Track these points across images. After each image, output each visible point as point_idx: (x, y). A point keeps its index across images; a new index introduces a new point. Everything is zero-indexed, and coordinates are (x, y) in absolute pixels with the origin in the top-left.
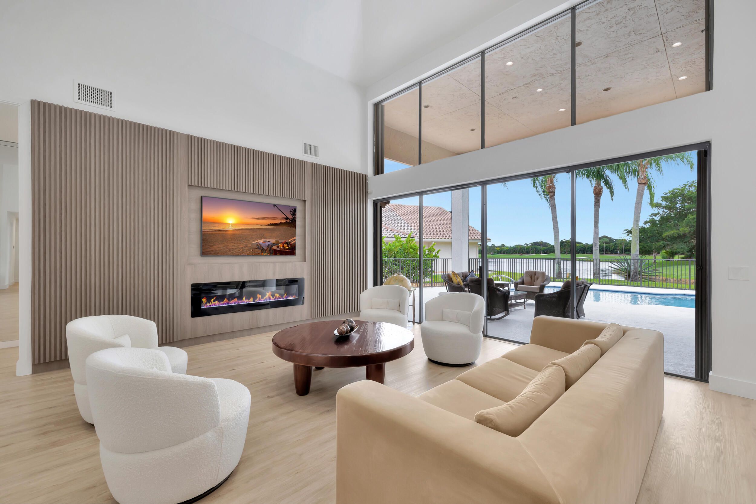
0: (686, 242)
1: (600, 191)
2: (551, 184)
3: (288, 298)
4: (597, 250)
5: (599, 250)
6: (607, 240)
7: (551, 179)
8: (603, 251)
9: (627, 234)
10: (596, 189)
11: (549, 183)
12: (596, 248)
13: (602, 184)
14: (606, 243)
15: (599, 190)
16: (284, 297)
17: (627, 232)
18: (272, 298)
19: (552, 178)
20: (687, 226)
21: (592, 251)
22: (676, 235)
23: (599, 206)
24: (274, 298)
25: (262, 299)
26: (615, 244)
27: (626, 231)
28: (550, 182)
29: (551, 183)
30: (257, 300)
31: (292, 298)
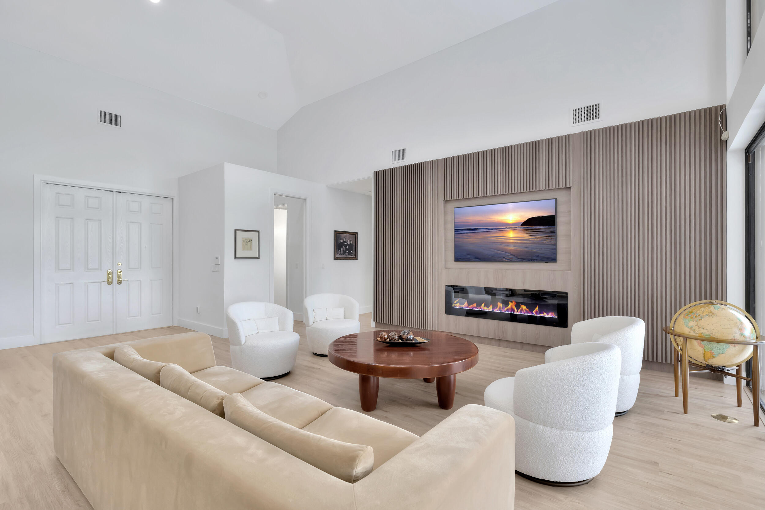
3: (542, 315)
16: (534, 312)
18: (516, 310)
24: (519, 310)
25: (503, 309)
30: (497, 309)
31: (546, 316)
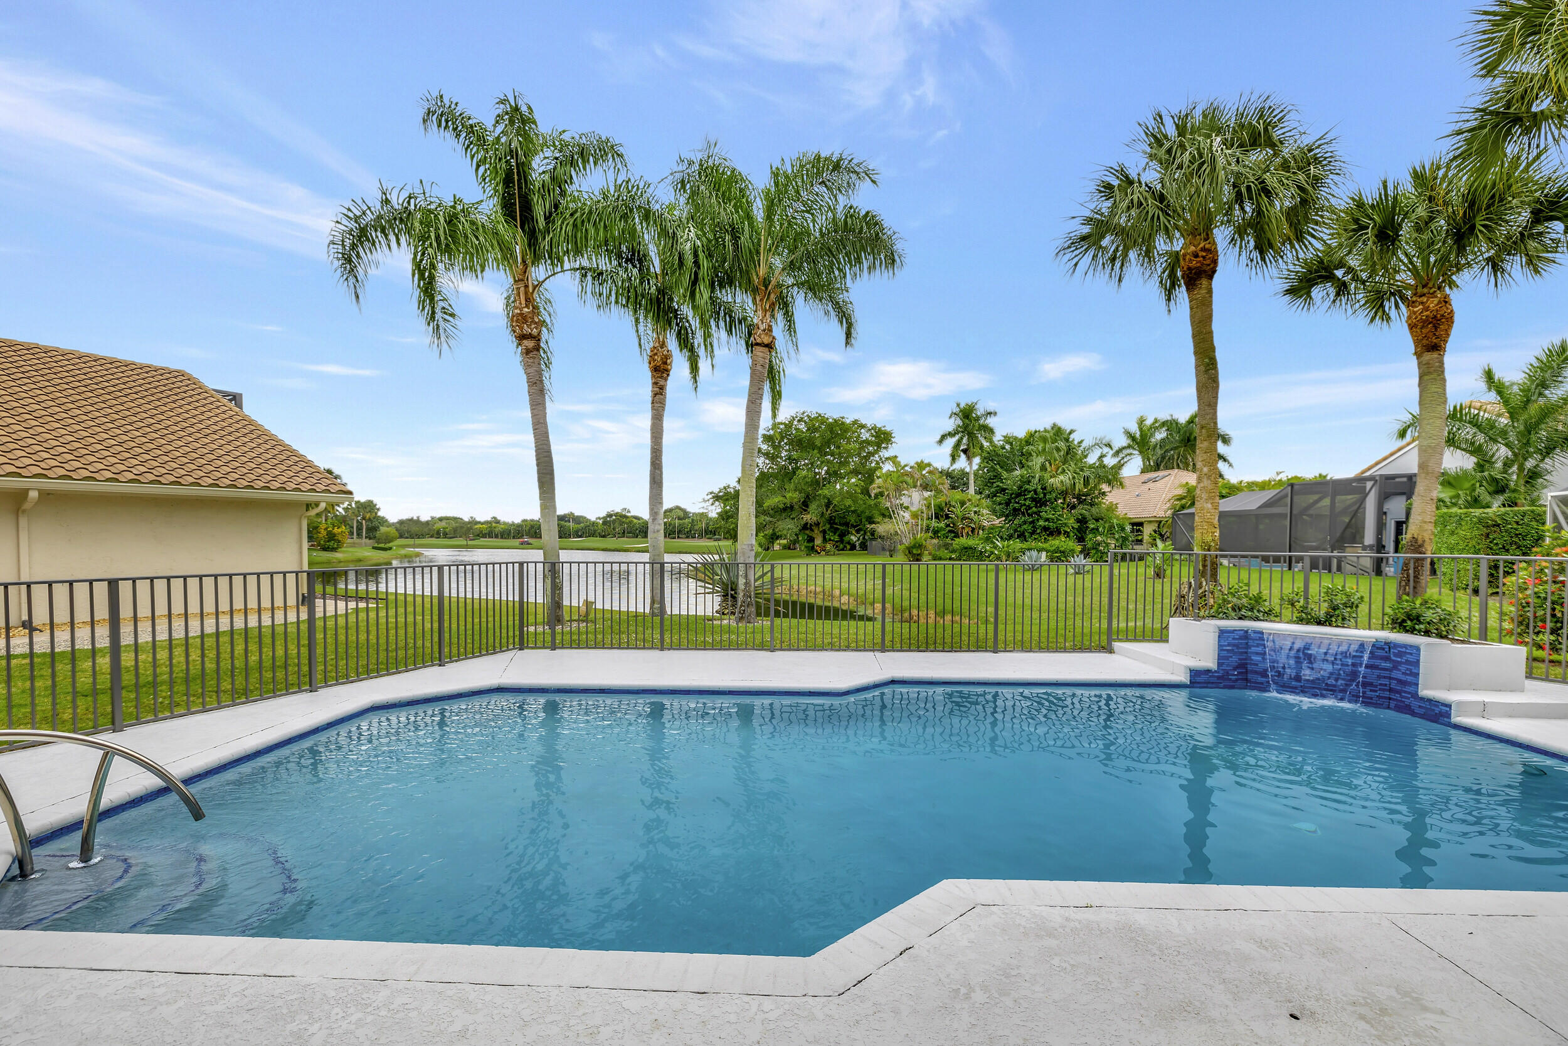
0: (793, 519)
1: (666, 363)
2: (526, 310)
4: (658, 531)
5: (662, 532)
6: (681, 514)
7: (526, 293)
8: (671, 532)
9: (711, 501)
10: (656, 354)
11: (520, 303)
12: (657, 527)
13: (672, 344)
14: (679, 519)
15: (662, 359)
17: (713, 497)
19: (531, 290)
20: (795, 490)
21: (646, 533)
22: (781, 506)
23: (662, 403)
26: (693, 520)
27: (710, 496)
28: (523, 302)
29: (527, 306)
